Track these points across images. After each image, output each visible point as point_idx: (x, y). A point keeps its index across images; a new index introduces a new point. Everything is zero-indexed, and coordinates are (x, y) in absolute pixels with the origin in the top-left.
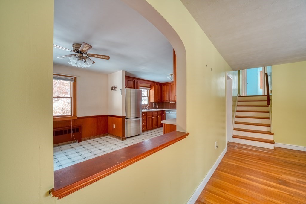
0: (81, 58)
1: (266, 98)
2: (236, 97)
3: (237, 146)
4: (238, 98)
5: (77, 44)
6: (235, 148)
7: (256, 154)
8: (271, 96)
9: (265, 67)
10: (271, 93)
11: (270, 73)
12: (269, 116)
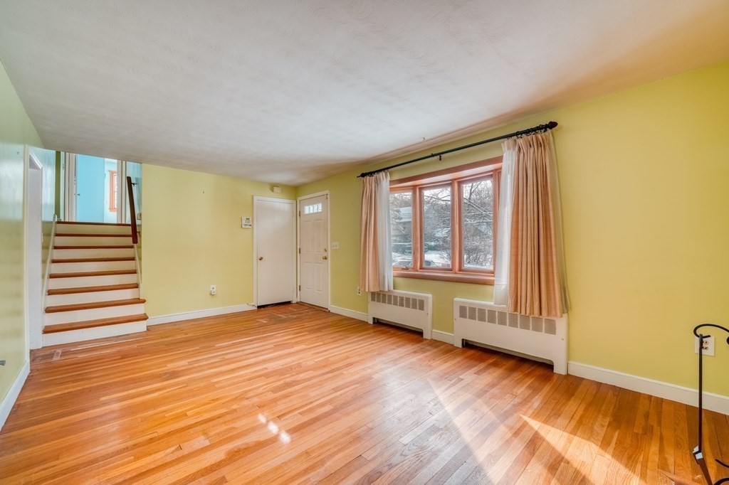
1: (129, 230)
2: (51, 223)
3: (60, 351)
4: (56, 227)
6: (56, 359)
7: (113, 350)
8: (140, 226)
9: (124, 162)
10: (141, 219)
11: (137, 179)
12: (136, 266)
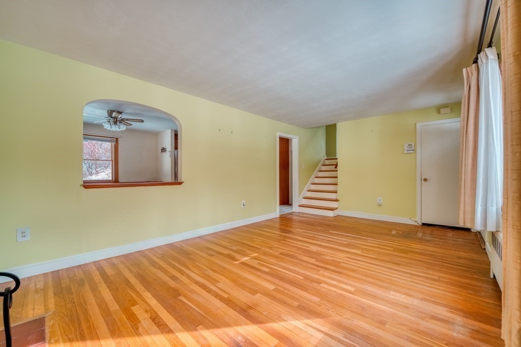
0: (115, 123)
4: (324, 161)
5: (111, 111)
